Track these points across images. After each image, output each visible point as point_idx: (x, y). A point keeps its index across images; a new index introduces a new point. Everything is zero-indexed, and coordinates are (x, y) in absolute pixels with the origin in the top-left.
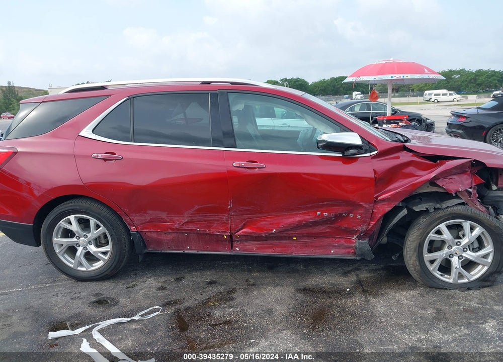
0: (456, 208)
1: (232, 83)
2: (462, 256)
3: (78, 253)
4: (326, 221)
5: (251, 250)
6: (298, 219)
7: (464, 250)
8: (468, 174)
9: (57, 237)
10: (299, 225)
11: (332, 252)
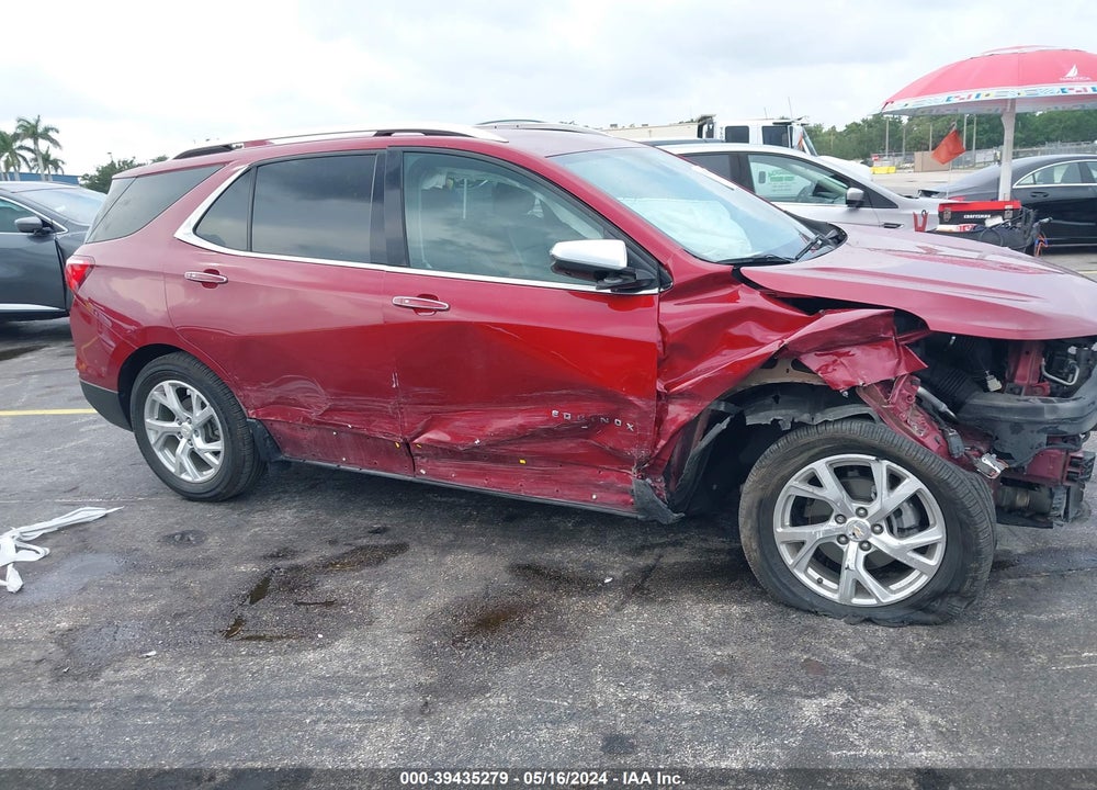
0: (846, 426)
1: (427, 133)
2: (869, 544)
3: (179, 450)
4: (572, 431)
5: (446, 477)
6: (518, 420)
7: (876, 529)
8: (890, 347)
9: (151, 417)
10: (524, 435)
11: (594, 497)
